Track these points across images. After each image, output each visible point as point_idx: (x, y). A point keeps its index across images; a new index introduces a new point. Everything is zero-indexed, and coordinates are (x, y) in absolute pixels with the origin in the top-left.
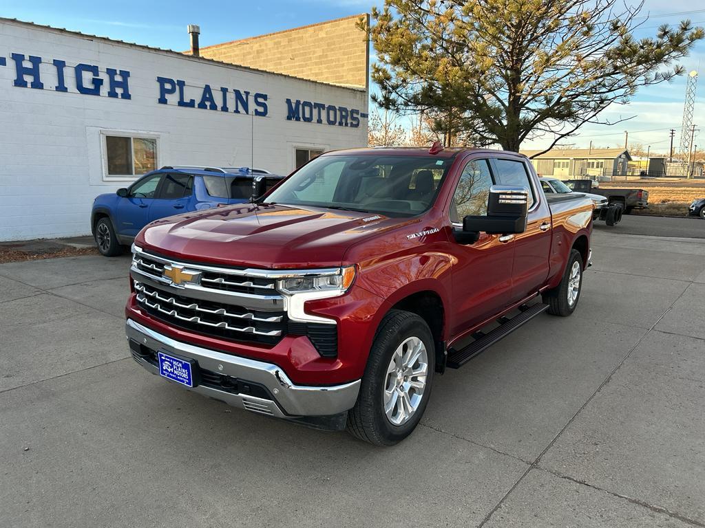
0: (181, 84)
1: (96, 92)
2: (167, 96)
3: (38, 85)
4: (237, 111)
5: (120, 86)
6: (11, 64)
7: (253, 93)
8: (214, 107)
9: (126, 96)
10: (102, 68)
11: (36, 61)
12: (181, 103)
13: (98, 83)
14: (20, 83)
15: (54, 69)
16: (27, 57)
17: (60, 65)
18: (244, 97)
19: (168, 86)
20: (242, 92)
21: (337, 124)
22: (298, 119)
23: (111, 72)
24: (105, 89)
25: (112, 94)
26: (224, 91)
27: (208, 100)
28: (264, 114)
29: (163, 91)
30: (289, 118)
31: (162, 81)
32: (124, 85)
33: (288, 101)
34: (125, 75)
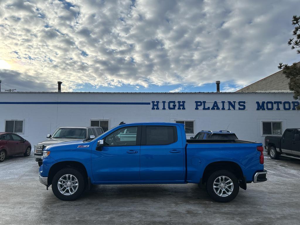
0: (204, 102)
1: (174, 108)
2: (199, 107)
3: (158, 109)
4: (229, 109)
5: (182, 106)
6: (151, 104)
7: (237, 101)
8: (218, 109)
9: (184, 108)
10: (176, 101)
11: (158, 102)
12: (204, 109)
13: (174, 106)
14: (153, 108)
15: (162, 104)
16: (155, 102)
17: (164, 102)
18: (233, 104)
19: (199, 104)
20: (232, 102)
21: (291, 109)
22: (264, 109)
23: (179, 102)
24: (177, 107)
25: (179, 108)
26: (223, 102)
27: (215, 106)
28: (244, 109)
29: (197, 105)
30: (258, 109)
31: (197, 102)
32: (183, 105)
33: (258, 103)
34: (184, 102)
